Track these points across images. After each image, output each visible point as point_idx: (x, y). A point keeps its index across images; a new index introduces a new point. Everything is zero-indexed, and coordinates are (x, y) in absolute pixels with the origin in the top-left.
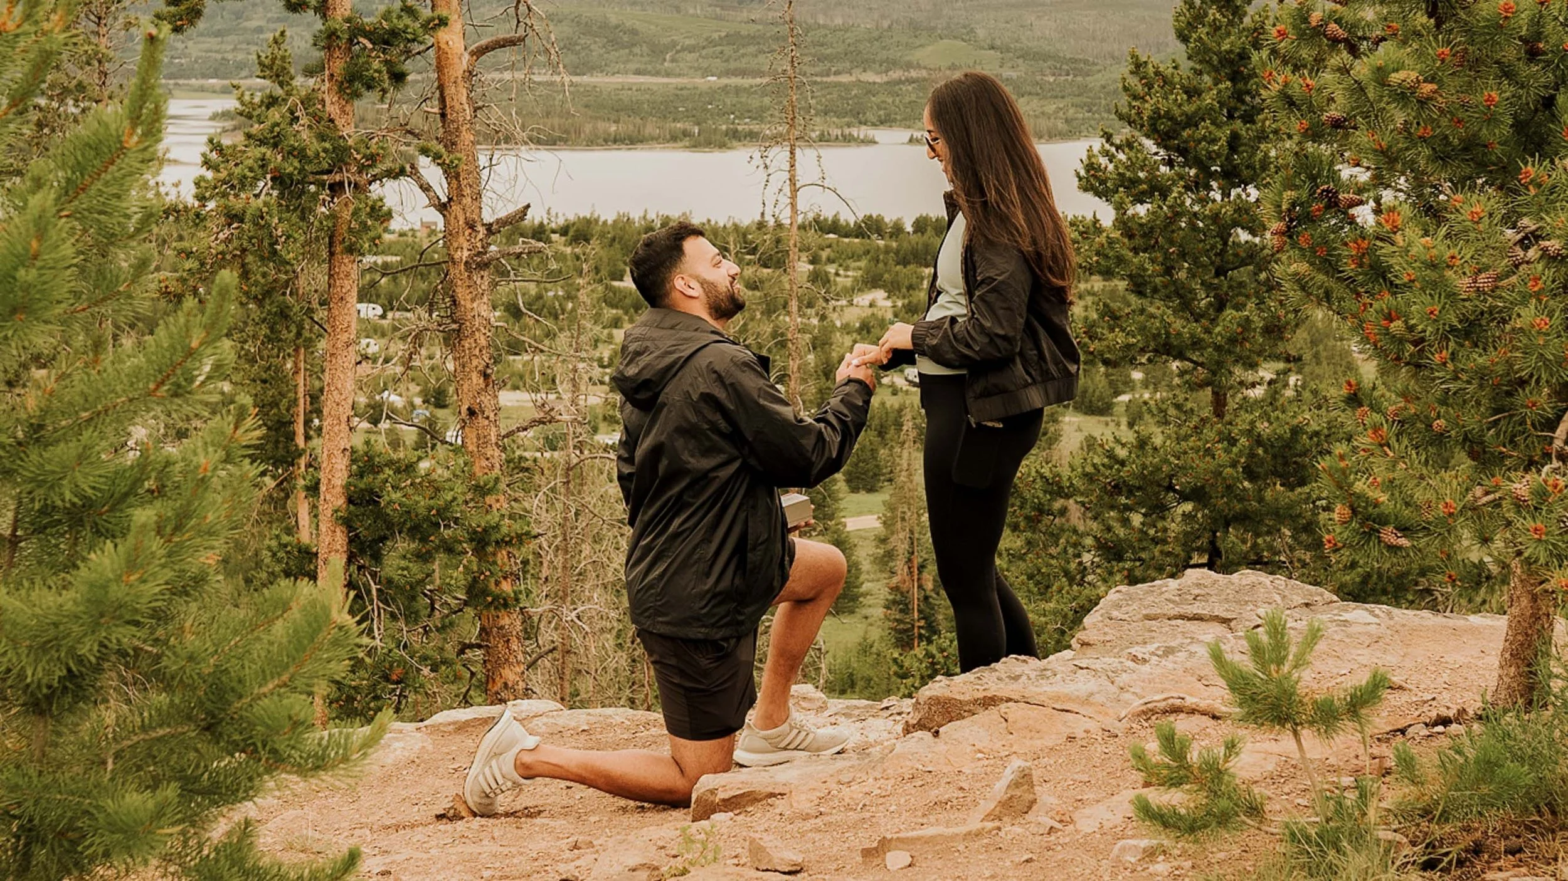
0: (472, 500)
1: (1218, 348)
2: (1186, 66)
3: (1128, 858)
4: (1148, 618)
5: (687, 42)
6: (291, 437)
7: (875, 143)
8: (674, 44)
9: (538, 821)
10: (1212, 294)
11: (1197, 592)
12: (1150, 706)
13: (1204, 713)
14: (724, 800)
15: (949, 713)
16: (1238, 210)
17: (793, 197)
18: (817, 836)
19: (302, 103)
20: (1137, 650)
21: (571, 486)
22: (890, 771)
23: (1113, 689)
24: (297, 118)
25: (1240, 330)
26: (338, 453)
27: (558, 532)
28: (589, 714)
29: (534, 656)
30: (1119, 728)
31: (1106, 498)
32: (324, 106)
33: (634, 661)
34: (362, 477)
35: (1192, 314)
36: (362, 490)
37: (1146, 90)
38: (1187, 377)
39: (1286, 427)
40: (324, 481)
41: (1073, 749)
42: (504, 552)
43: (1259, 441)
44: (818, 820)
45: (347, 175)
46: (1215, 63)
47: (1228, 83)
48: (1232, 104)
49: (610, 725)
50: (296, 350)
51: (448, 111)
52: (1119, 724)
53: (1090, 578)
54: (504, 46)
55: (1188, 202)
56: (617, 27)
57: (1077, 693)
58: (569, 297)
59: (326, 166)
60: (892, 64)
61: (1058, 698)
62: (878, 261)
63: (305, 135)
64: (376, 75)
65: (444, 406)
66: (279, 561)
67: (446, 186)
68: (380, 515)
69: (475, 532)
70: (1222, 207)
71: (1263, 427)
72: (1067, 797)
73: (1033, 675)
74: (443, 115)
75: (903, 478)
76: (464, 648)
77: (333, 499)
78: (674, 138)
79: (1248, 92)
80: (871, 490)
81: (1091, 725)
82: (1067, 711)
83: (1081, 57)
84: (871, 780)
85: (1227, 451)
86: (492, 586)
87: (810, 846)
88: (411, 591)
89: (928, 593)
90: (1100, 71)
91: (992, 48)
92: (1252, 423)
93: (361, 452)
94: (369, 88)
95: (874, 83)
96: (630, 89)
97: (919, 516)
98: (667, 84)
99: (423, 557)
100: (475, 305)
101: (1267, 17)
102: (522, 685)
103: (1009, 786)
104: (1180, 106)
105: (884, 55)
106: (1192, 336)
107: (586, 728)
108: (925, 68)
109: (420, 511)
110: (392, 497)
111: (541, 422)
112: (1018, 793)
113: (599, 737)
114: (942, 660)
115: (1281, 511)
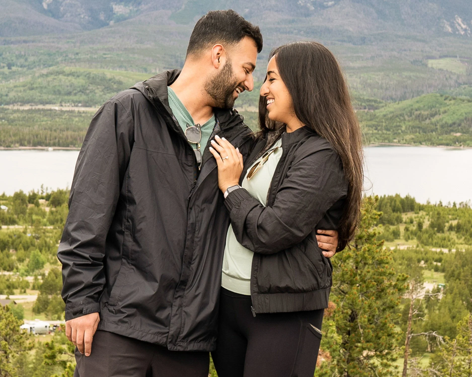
83: (372, 98)
90: (383, 107)
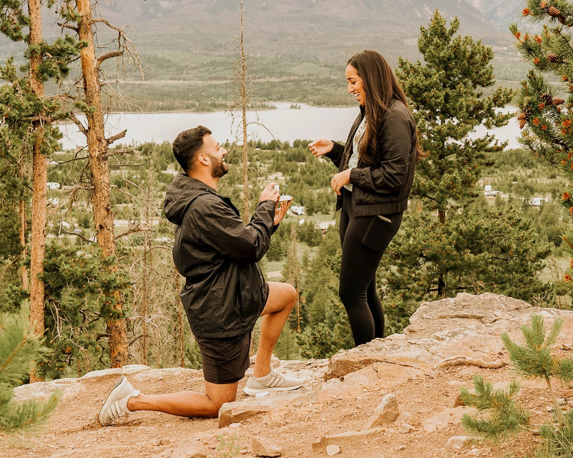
0: (102, 267)
1: (442, 191)
2: (424, 64)
3: (456, 447)
4: (442, 317)
5: (193, 65)
6: (19, 241)
7: (276, 108)
8: (187, 66)
9: (140, 427)
10: (438, 167)
11: (464, 304)
12: (448, 362)
13: (475, 365)
14: (235, 416)
15: (347, 368)
16: (449, 128)
17: (245, 128)
18: (287, 436)
19: (20, 84)
20: (438, 334)
21: (147, 261)
22: (320, 400)
23: (429, 354)
24: (17, 91)
25: (451, 183)
26: (39, 247)
27: (141, 282)
28: (163, 371)
29: (132, 339)
30: (434, 374)
31: (392, 260)
32: (30, 85)
33: (176, 338)
34: (50, 258)
35: (429, 176)
36: (50, 264)
37: (406, 75)
38: (428, 205)
39: (473, 226)
40: (32, 261)
41: (412, 385)
42: (118, 292)
43: (461, 233)
44: (286, 427)
45: (40, 117)
46: (437, 62)
47: (444, 71)
48: (446, 81)
49: (173, 376)
50: (21, 202)
51: (88, 87)
52: (434, 372)
53: (385, 297)
54: (113, 56)
55: (427, 125)
56: (162, 59)
57: (411, 357)
58: (143, 178)
59: (31, 113)
60: (282, 74)
61: (401, 359)
62: (278, 160)
63: (22, 99)
64: (54, 70)
65: (88, 227)
66: (12, 298)
67: (87, 122)
68: (59, 276)
69: (104, 283)
70: (442, 127)
71: (463, 227)
72: (412, 411)
73: (388, 348)
74: (85, 89)
75: (292, 254)
76: (99, 337)
77: (37, 269)
78: (188, 108)
79: (452, 75)
80: (278, 260)
81: (419, 373)
82: (407, 366)
84: (311, 404)
85: (447, 238)
86: (112, 309)
87: (283, 441)
88: (75, 311)
89: (304, 305)
91: (326, 66)
92: (458, 224)
93: (50, 247)
94: (51, 76)
95: (275, 82)
96: (168, 86)
97: (299, 271)
98: (184, 84)
99: (80, 295)
100: (102, 177)
101: (460, 41)
102: (127, 353)
103: (385, 407)
104: (422, 82)
105: (279, 70)
106: (430, 186)
107: (162, 378)
108: (297, 75)
109: (78, 273)
110: (65, 267)
111: (134, 231)
112: (389, 410)
113: (168, 382)
114: (319, 336)
115: (472, 265)
